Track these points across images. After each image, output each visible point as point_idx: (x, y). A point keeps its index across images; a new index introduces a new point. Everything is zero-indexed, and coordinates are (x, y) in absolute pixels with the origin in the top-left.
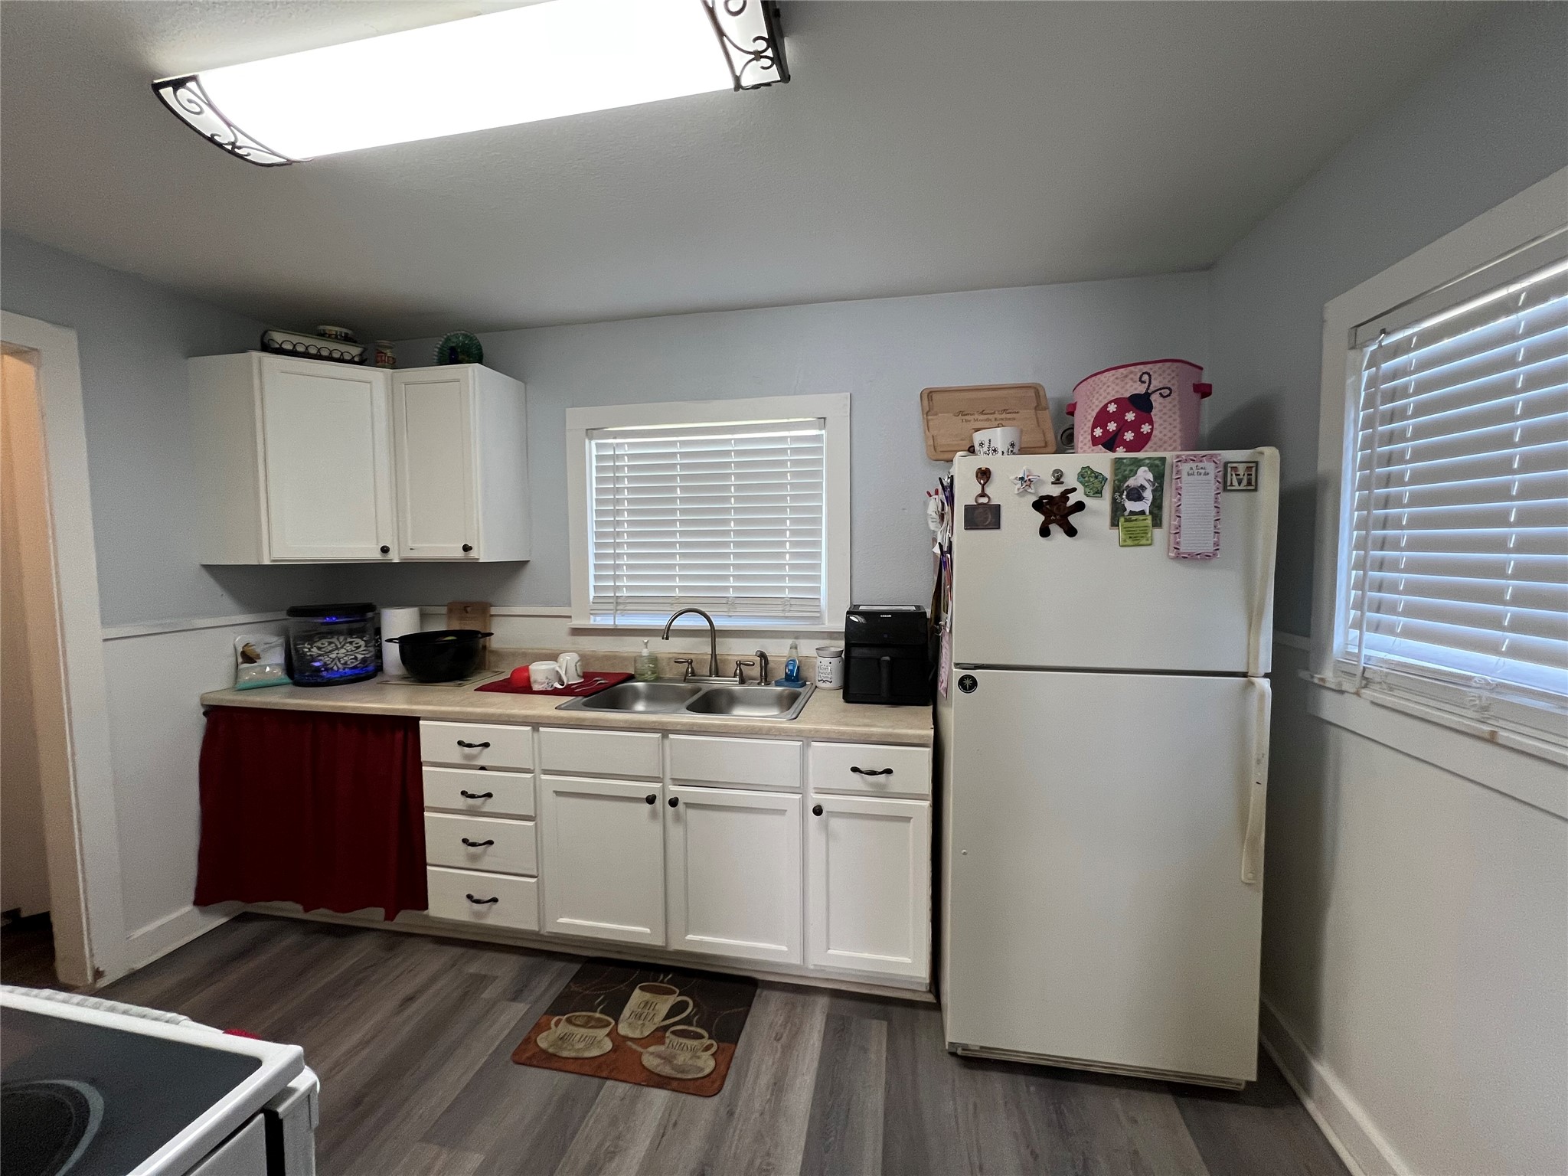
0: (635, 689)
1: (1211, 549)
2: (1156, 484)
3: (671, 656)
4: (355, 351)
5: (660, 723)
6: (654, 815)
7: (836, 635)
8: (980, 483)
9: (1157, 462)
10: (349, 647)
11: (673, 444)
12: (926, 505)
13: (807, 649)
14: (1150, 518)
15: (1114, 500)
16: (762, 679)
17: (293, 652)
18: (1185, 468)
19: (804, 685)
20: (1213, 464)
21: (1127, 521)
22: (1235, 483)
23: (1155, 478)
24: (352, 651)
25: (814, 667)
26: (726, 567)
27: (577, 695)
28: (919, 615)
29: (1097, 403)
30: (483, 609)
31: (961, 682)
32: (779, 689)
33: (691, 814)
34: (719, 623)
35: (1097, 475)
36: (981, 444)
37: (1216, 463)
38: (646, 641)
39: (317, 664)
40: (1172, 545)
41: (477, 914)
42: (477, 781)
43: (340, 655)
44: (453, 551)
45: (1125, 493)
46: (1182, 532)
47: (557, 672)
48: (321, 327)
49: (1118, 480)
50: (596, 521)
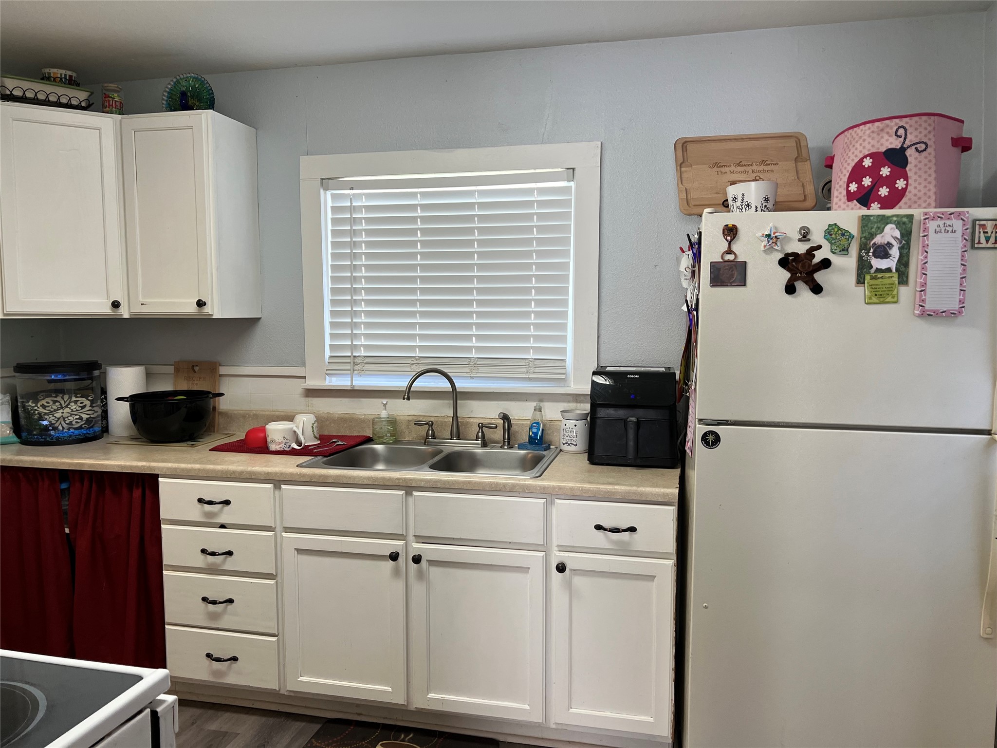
0: (373, 450)
1: (956, 306)
2: (903, 242)
3: (410, 418)
4: (81, 96)
5: (405, 480)
6: (396, 572)
7: (582, 398)
8: (727, 240)
9: (905, 219)
10: (73, 406)
11: (414, 195)
12: (678, 261)
13: (552, 412)
14: (896, 275)
15: (860, 259)
16: (504, 442)
17: (20, 410)
18: (932, 225)
19: (548, 448)
20: (962, 221)
21: (872, 278)
22: (983, 240)
23: (902, 235)
24: (77, 410)
25: (558, 430)
26: (468, 326)
27: (316, 455)
28: (668, 376)
29: (852, 157)
30: (212, 369)
31: (704, 438)
32: (523, 452)
33: (435, 571)
34: (460, 385)
35: (844, 233)
36: (735, 199)
37: (963, 220)
38: (385, 402)
39: (45, 423)
40: (918, 303)
41: (216, 673)
42: (216, 538)
43: (65, 415)
44: (186, 307)
45: (872, 250)
46: (928, 291)
47: (295, 432)
48: (47, 70)
49: (865, 237)
50: (331, 277)
